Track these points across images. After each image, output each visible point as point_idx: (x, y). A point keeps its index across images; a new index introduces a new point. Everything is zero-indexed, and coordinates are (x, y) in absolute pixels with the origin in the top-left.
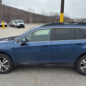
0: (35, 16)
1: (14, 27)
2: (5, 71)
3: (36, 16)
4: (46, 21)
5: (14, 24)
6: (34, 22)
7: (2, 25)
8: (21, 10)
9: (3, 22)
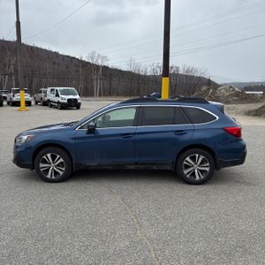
0: (109, 73)
1: (51, 106)
2: (58, 177)
3: (111, 74)
4: (141, 89)
5: (51, 97)
6: (107, 93)
7: (19, 102)
8: (68, 57)
9: (22, 92)
